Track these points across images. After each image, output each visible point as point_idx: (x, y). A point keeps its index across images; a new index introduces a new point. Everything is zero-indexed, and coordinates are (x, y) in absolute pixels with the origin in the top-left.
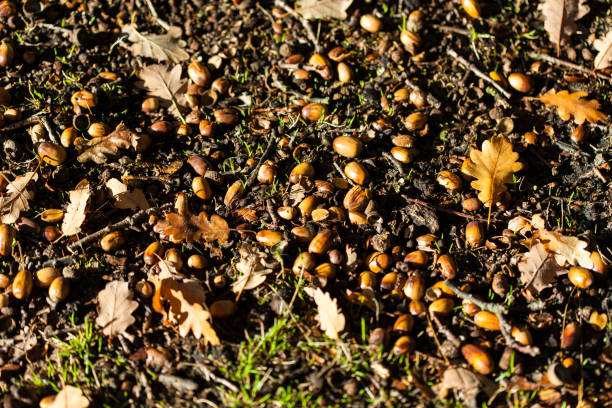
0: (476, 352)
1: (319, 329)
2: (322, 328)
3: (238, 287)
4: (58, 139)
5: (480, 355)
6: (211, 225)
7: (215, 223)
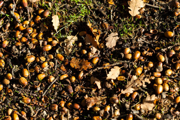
0: (25, 3)
1: (60, 21)
2: (59, 21)
3: (75, 38)
4: (111, 108)
5: (24, 2)
6: (75, 65)
7: (74, 65)
